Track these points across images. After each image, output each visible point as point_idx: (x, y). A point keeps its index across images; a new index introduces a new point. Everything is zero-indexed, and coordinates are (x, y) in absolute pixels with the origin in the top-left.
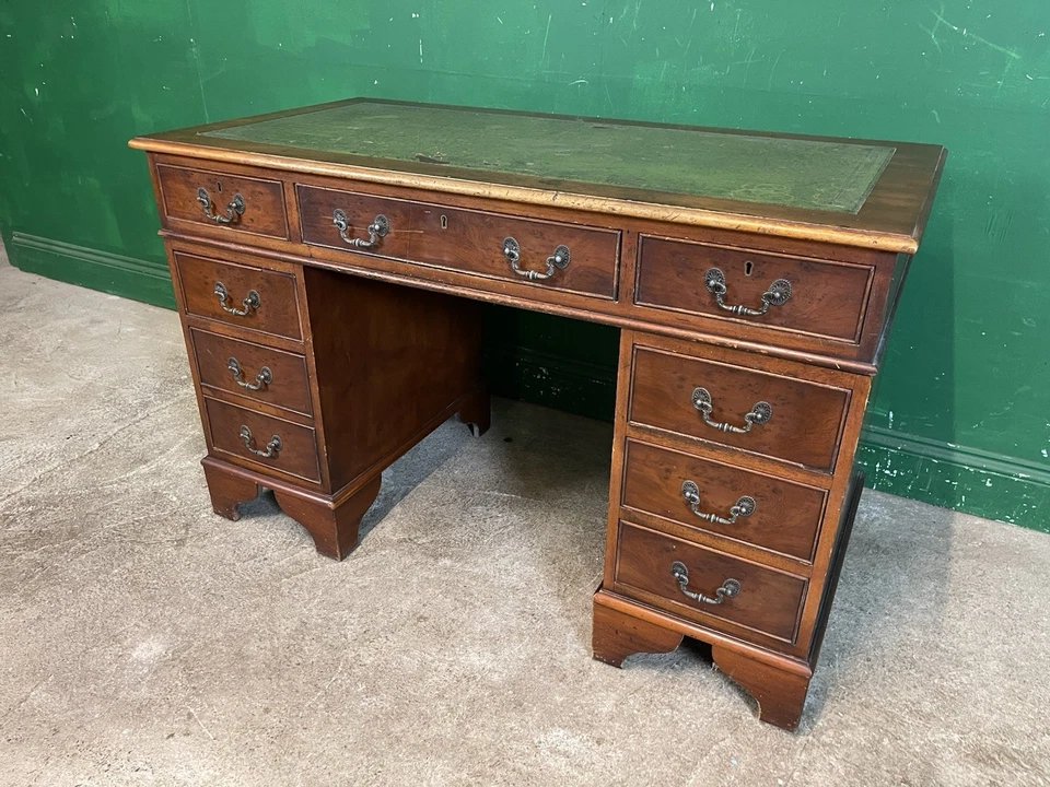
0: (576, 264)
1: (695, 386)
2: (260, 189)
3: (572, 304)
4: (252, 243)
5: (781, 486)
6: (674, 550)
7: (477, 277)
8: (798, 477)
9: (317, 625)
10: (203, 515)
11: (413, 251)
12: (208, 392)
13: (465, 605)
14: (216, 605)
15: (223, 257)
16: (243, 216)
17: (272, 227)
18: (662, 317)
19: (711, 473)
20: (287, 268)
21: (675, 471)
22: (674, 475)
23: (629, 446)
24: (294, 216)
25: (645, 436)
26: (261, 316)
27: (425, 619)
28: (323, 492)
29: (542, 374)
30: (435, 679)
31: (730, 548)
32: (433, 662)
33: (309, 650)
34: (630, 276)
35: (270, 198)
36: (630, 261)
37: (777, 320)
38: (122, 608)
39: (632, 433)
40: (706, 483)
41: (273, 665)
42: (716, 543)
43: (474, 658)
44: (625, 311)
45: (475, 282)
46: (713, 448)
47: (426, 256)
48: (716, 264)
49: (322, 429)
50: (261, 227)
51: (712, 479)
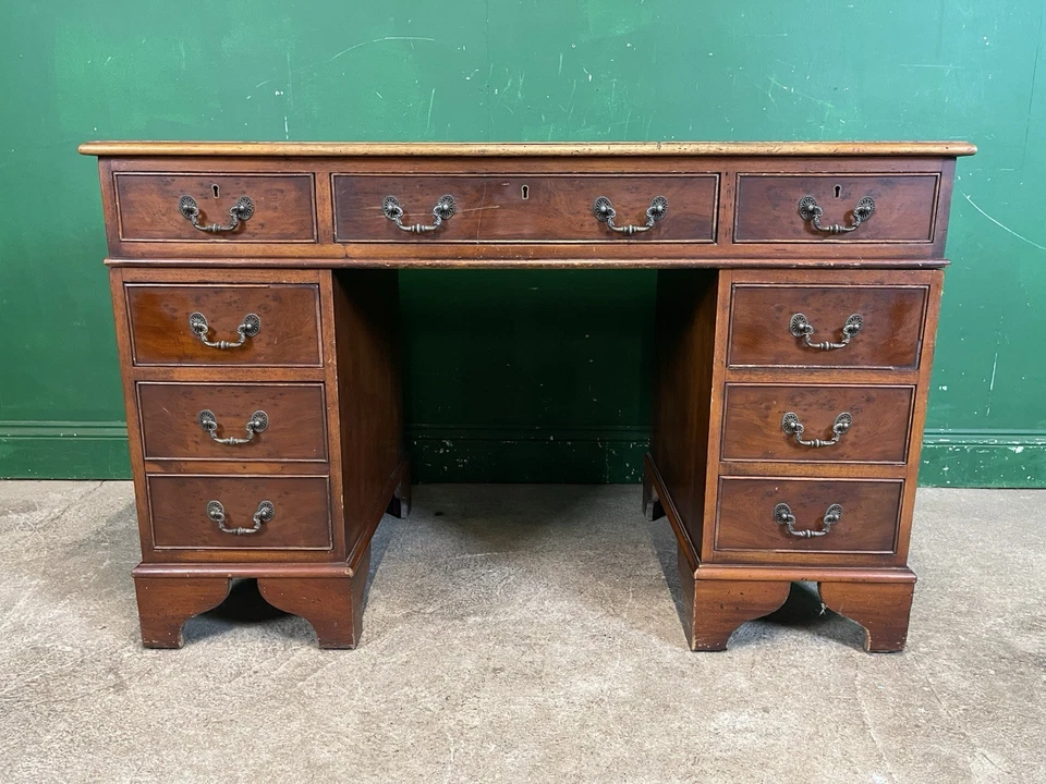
0: (674, 213)
1: (792, 313)
2: (280, 185)
3: (670, 254)
4: (259, 254)
5: (873, 394)
6: (776, 492)
7: (561, 244)
8: (890, 379)
9: (385, 712)
10: (126, 656)
11: (484, 228)
12: (156, 468)
13: (530, 647)
14: (232, 731)
15: (207, 279)
16: (247, 223)
17: (293, 229)
18: (761, 251)
19: (810, 398)
20: (309, 277)
21: (775, 406)
22: (775, 411)
23: (729, 391)
24: (325, 212)
25: (745, 378)
26: (258, 347)
27: (501, 669)
28: (336, 558)
29: (446, 447)
30: (563, 713)
31: (832, 472)
32: (546, 700)
33: (398, 735)
34: (728, 216)
35: (293, 195)
36: (728, 200)
37: (863, 235)
38: (96, 771)
39: (733, 377)
40: (805, 410)
41: (366, 762)
42: (817, 472)
43: (584, 685)
44: (724, 252)
45: (559, 250)
46: (811, 371)
47: (500, 232)
48: (808, 192)
49: (339, 474)
50: (277, 231)
51: (810, 405)
